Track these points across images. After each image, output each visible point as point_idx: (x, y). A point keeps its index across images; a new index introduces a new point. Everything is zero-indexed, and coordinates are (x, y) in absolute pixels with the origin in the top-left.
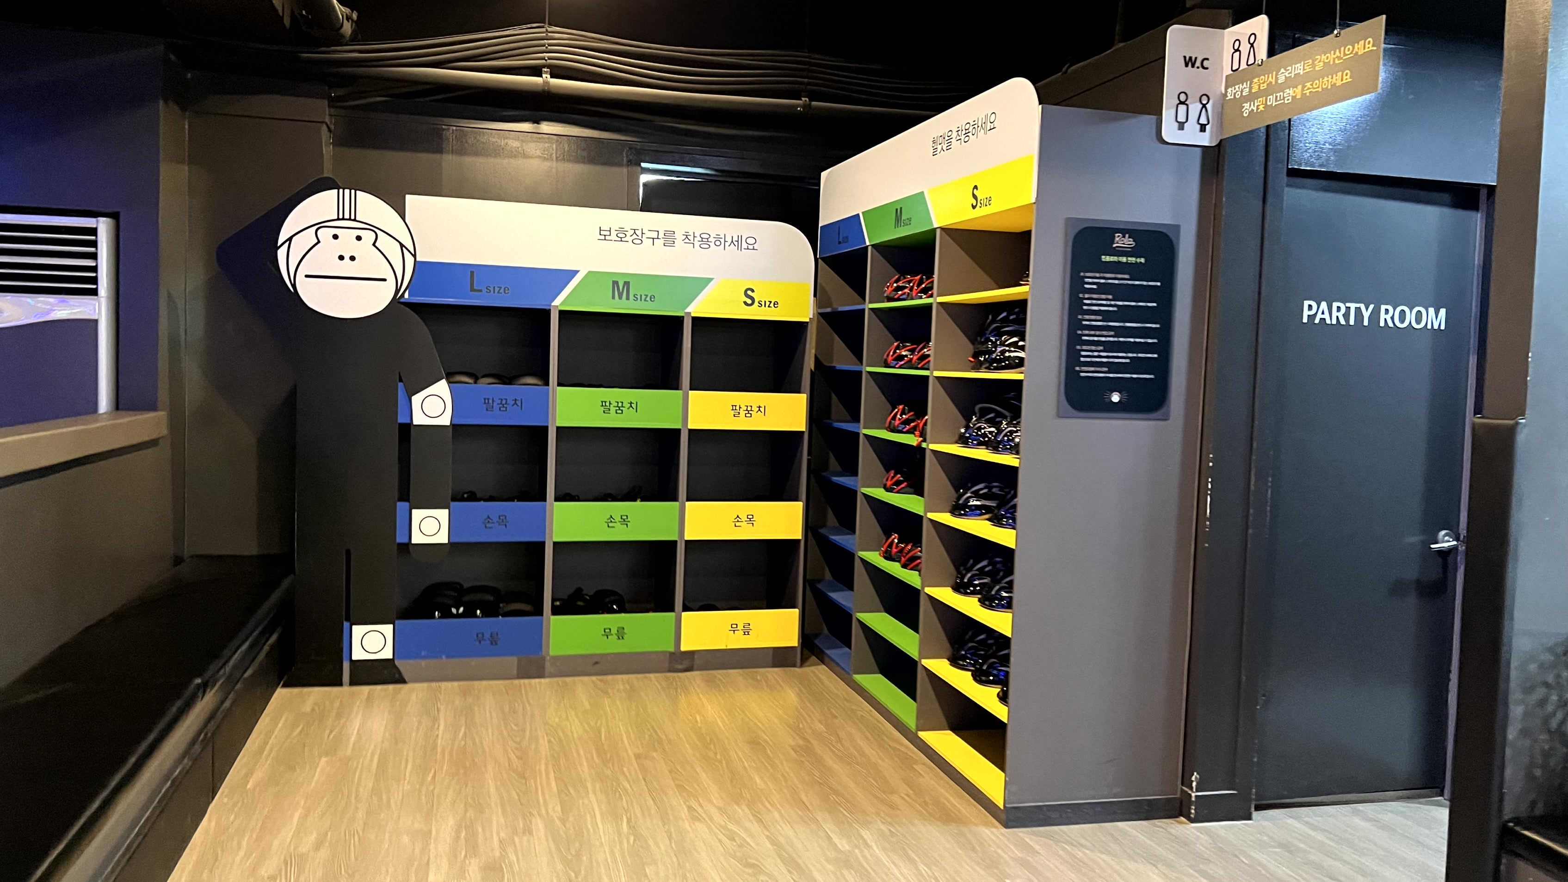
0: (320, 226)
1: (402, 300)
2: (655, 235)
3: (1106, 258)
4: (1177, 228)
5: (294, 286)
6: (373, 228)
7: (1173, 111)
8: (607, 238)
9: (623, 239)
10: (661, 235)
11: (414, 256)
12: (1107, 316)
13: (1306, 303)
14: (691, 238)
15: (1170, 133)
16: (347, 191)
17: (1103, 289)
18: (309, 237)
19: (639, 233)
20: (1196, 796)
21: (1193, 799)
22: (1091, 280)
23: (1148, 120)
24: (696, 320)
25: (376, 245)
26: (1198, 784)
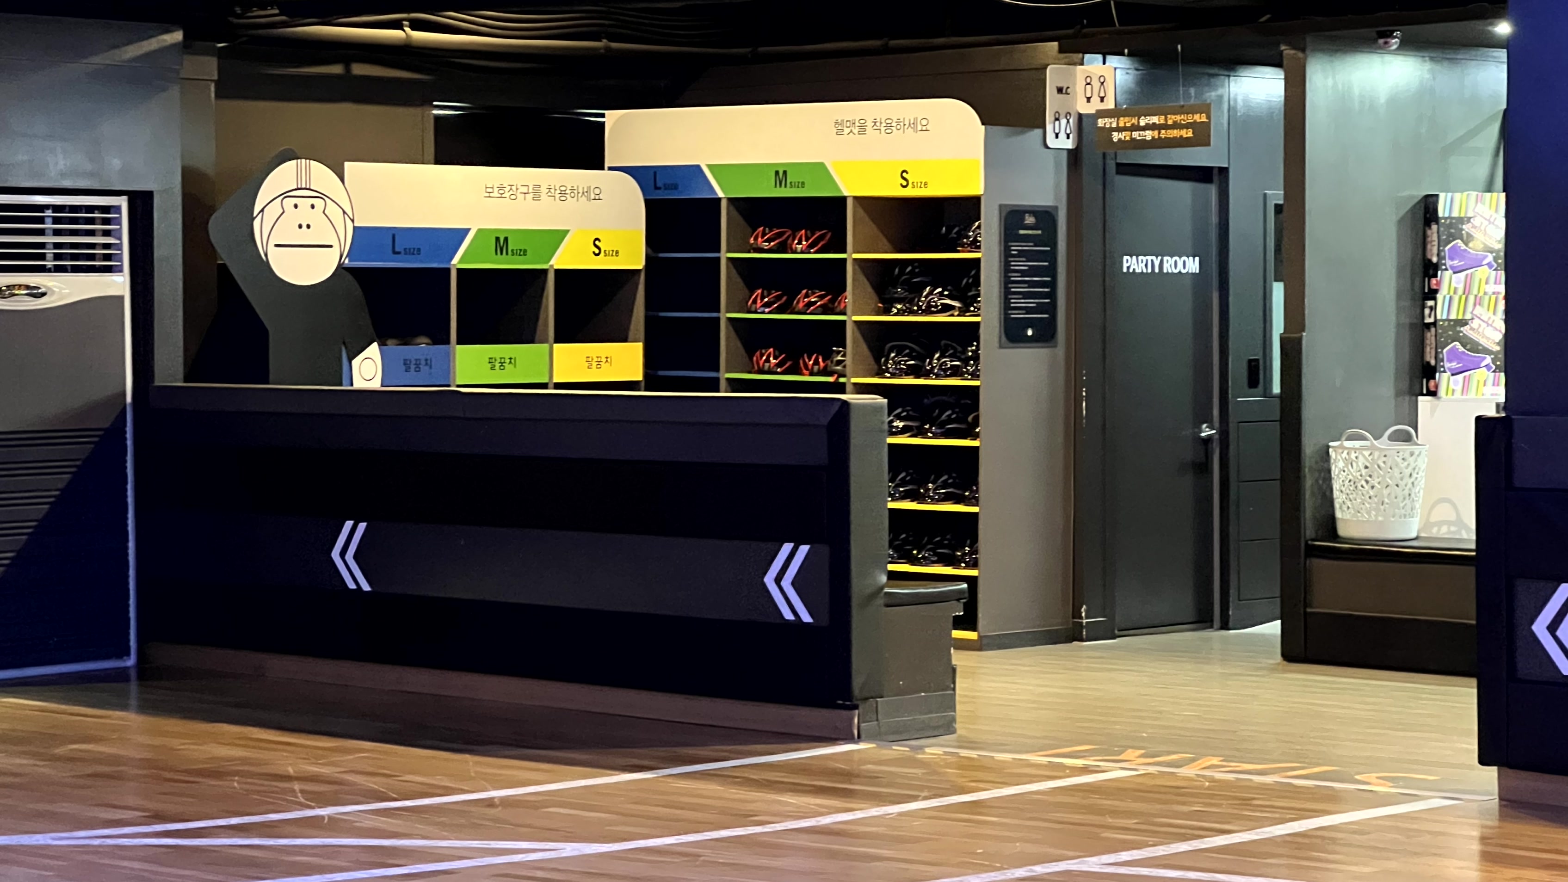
0: (285, 195)
1: (344, 266)
2: (525, 190)
3: (1022, 232)
4: (1056, 208)
5: (266, 255)
6: (322, 196)
7: (1052, 125)
8: (492, 195)
9: (503, 196)
10: (531, 190)
11: (353, 221)
12: (1023, 273)
13: (1125, 258)
14: (552, 191)
15: (1051, 142)
16: (303, 161)
17: (1021, 254)
18: (275, 208)
19: (514, 188)
20: (1087, 622)
21: (1084, 624)
22: (1015, 248)
23: (1038, 132)
24: (558, 272)
25: (326, 212)
26: (1086, 615)
